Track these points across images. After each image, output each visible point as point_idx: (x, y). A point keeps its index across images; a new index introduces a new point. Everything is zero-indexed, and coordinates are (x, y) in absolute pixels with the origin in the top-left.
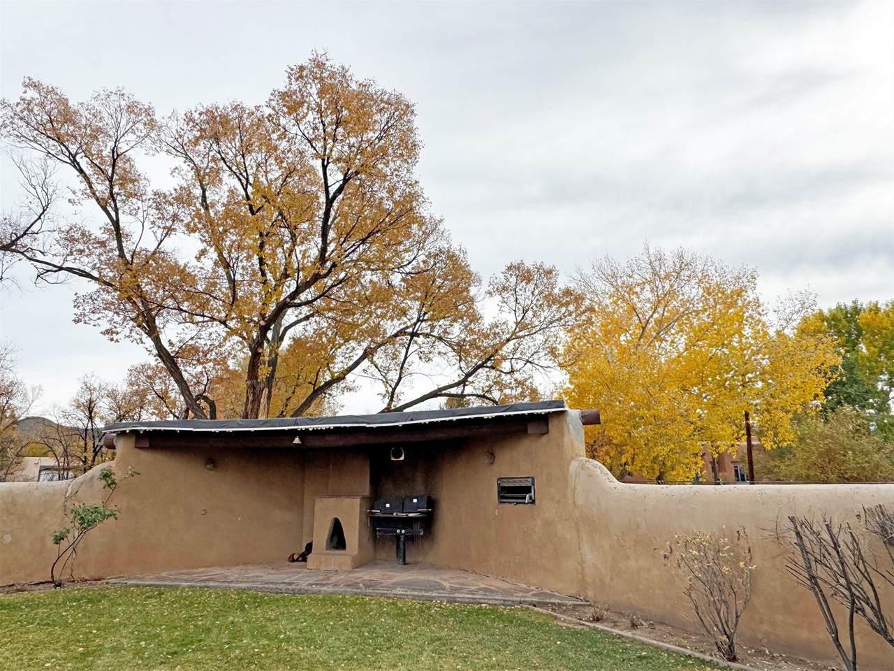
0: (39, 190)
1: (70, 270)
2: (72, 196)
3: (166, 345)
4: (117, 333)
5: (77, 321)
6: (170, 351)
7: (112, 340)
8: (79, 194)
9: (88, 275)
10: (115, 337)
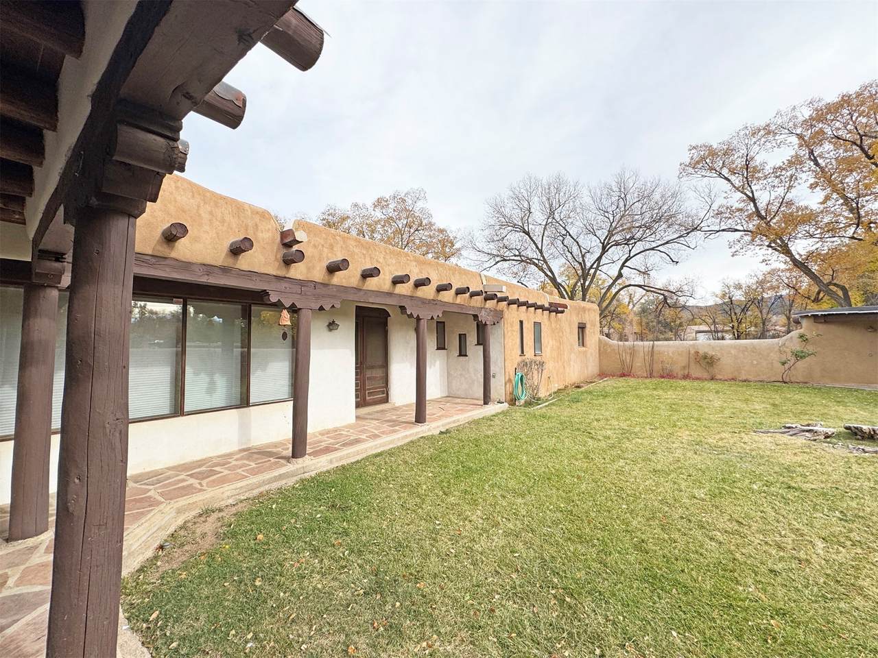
0: (706, 198)
1: (723, 230)
2: (726, 195)
3: (797, 257)
4: (769, 260)
5: (733, 256)
6: (800, 260)
7: (767, 264)
8: (729, 192)
9: (736, 230)
10: (768, 262)
